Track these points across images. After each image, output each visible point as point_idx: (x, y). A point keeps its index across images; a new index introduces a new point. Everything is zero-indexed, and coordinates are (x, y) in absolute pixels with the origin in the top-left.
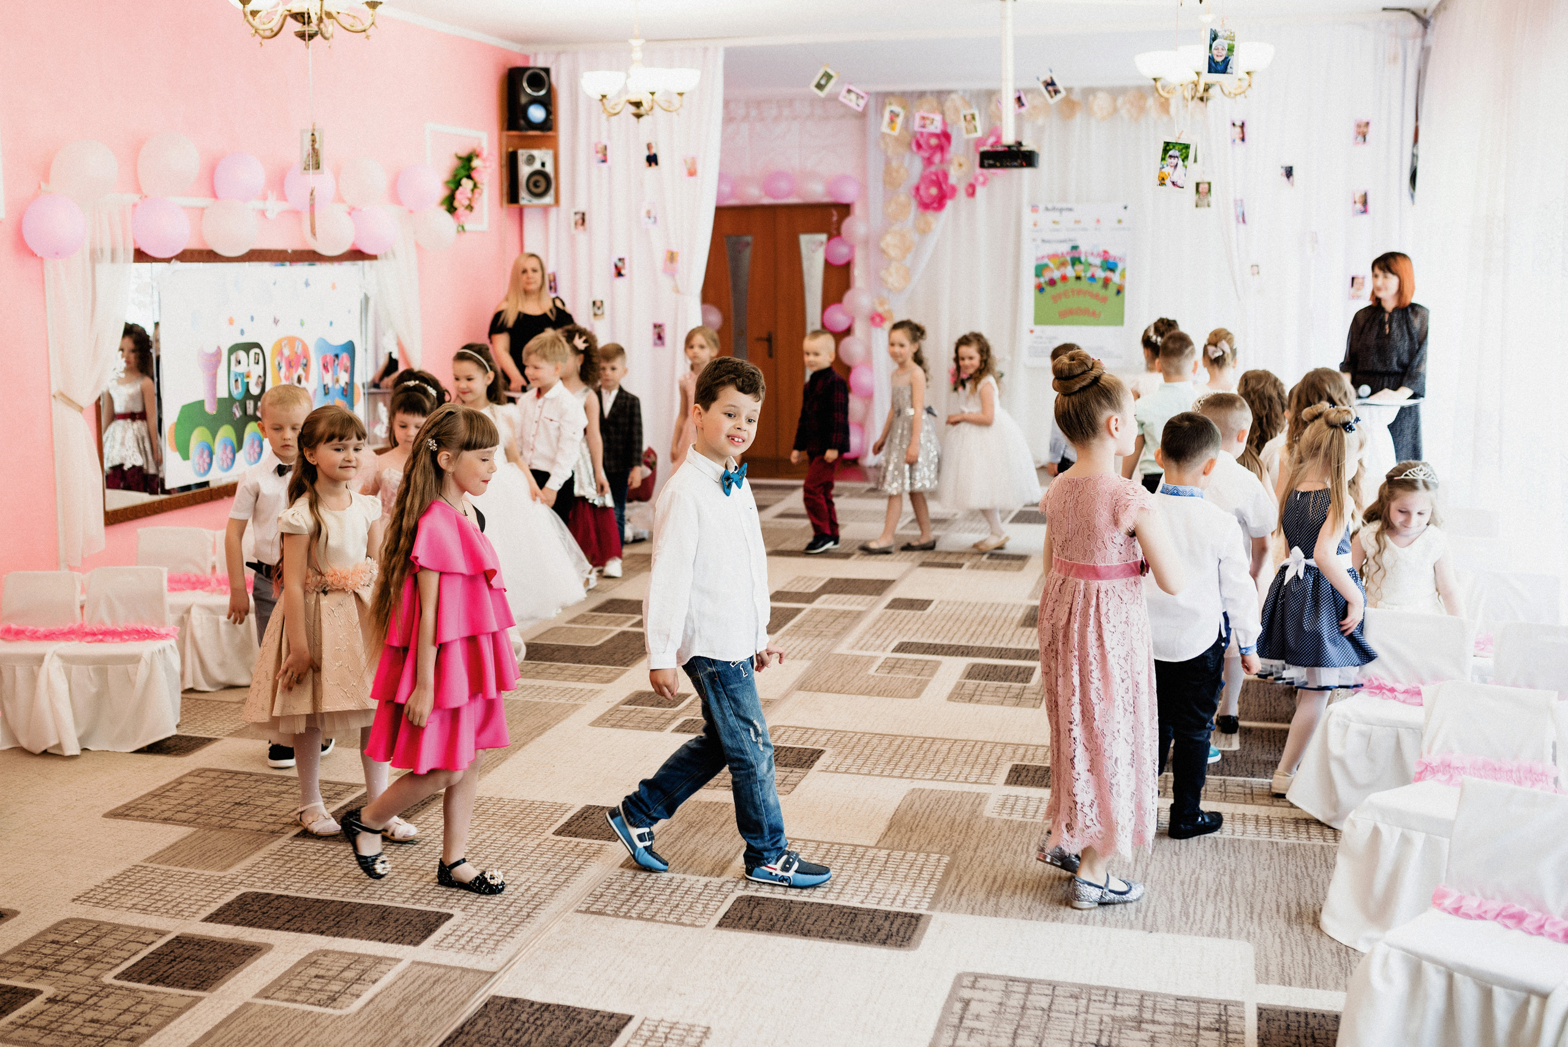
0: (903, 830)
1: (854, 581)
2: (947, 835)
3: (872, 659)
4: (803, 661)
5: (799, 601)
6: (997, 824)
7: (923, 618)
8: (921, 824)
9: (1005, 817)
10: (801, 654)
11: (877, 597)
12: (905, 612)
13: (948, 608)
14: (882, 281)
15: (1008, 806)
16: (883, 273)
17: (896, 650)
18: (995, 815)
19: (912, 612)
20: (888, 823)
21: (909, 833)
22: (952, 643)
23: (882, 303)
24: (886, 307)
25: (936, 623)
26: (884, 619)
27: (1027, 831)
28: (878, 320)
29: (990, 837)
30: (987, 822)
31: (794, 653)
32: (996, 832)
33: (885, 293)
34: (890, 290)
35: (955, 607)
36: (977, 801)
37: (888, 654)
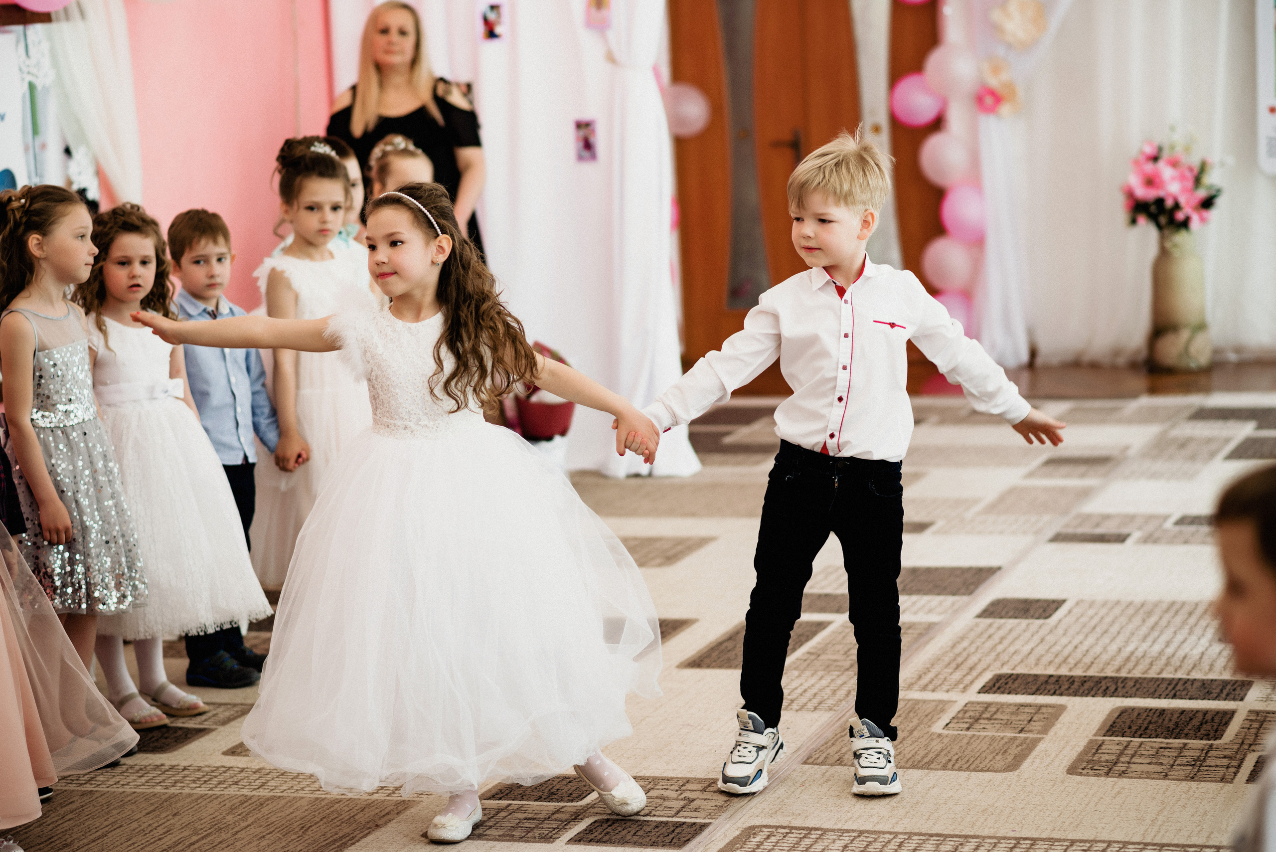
1: (929, 571)
3: (941, 706)
4: (815, 715)
5: (823, 610)
7: (1043, 632)
10: (815, 701)
11: (965, 599)
12: (1011, 622)
13: (1091, 612)
14: (996, 30)
16: (996, 15)
17: (984, 690)
19: (1024, 622)
22: (1090, 673)
23: (996, 70)
24: (1005, 76)
25: (1064, 641)
26: (972, 635)
28: (989, 100)
31: (803, 700)
33: (1001, 51)
34: (1009, 46)
35: (1104, 611)
37: (972, 696)
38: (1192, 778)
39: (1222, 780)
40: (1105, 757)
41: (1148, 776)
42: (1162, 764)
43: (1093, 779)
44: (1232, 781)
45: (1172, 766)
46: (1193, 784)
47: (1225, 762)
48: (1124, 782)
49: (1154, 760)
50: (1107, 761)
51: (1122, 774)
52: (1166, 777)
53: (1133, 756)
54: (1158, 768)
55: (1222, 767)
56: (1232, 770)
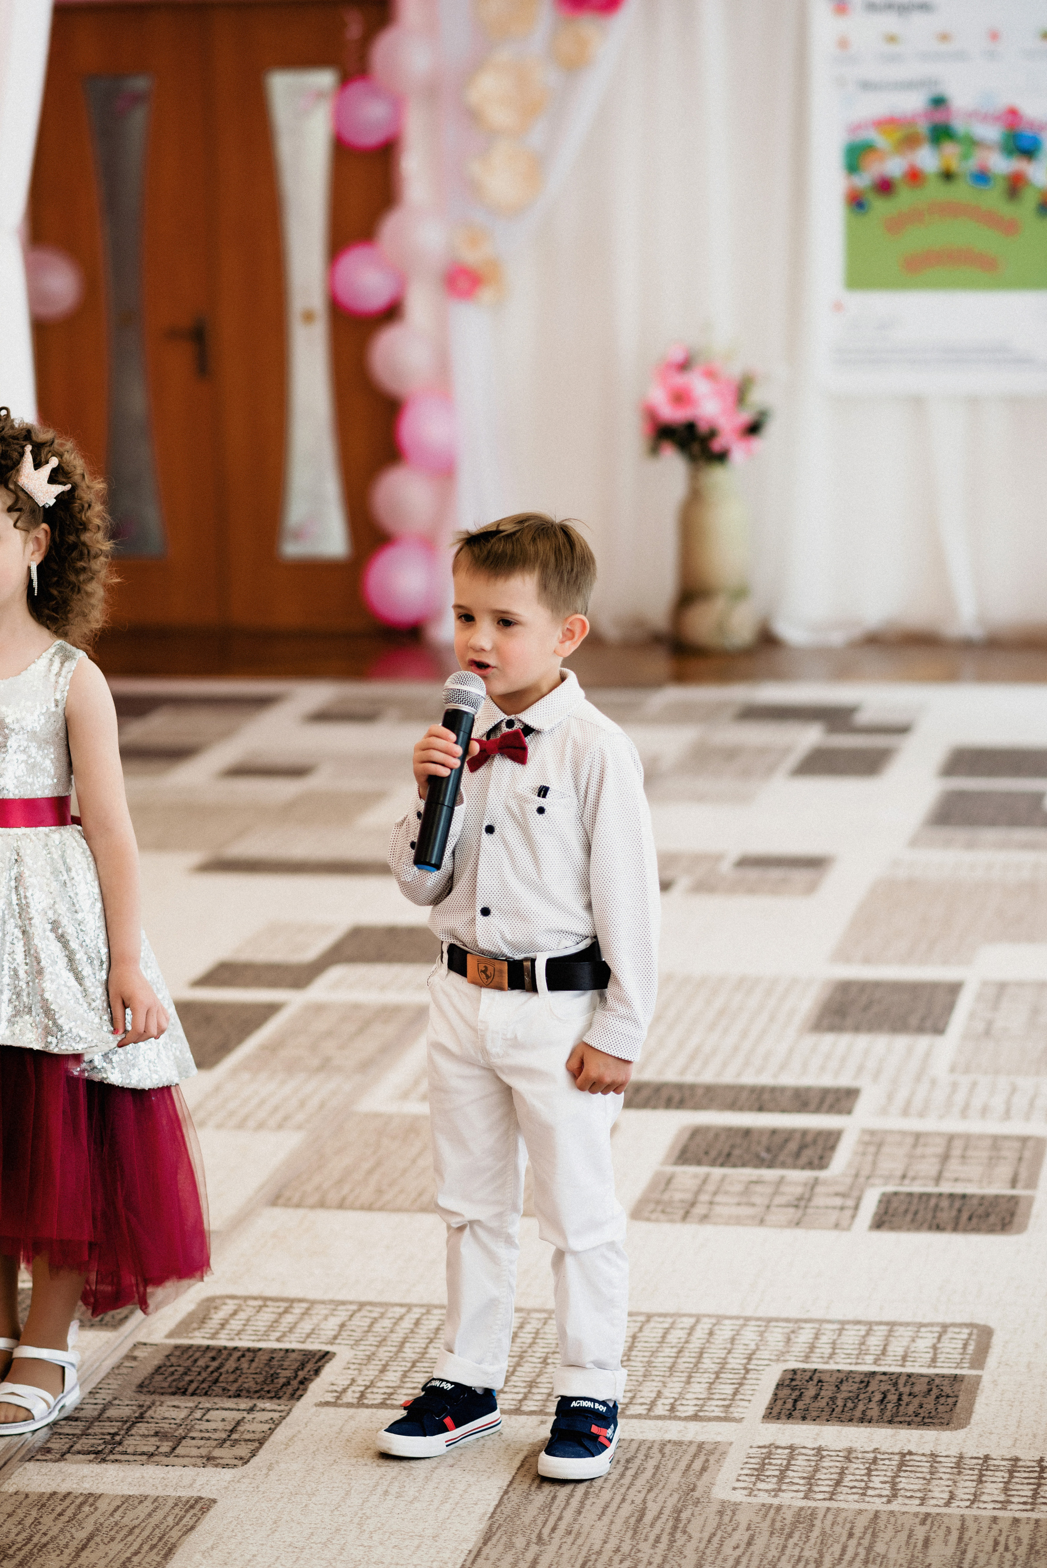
0: (520, 1542)
2: (626, 1548)
6: (743, 1518)
8: (563, 1525)
9: (764, 1498)
14: (473, 187)
15: (772, 1471)
16: (475, 168)
18: (739, 1496)
20: (483, 1526)
21: (534, 1549)
23: (474, 242)
27: (816, 1532)
28: (463, 282)
29: (727, 1550)
30: (721, 1513)
32: (741, 1536)
33: (481, 217)
34: (493, 210)
36: (697, 1465)
38: (798, 1224)
39: (837, 1226)
40: (678, 1196)
41: (738, 1221)
42: (753, 1205)
43: (666, 1227)
44: (848, 1228)
45: (768, 1207)
46: (799, 1232)
47: (838, 1201)
48: (707, 1231)
49: (744, 1200)
50: (682, 1201)
51: (704, 1218)
52: (762, 1222)
53: (715, 1193)
54: (750, 1211)
55: (834, 1208)
56: (848, 1213)
